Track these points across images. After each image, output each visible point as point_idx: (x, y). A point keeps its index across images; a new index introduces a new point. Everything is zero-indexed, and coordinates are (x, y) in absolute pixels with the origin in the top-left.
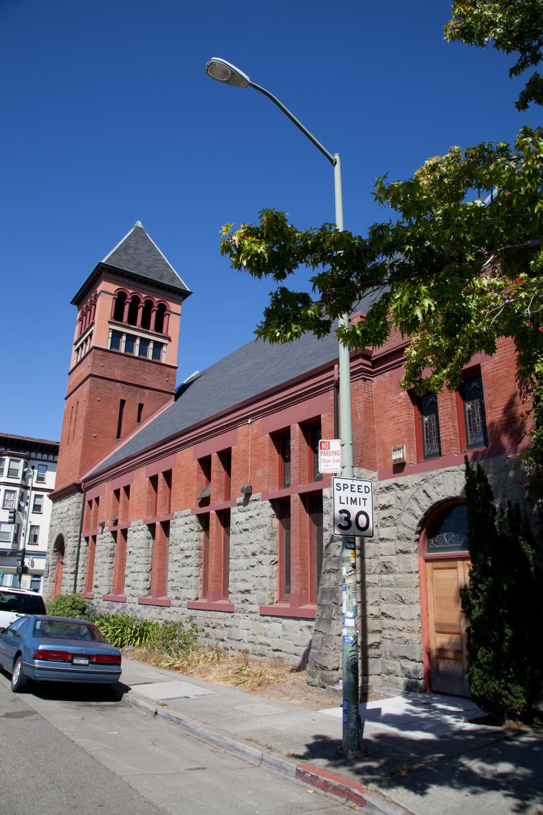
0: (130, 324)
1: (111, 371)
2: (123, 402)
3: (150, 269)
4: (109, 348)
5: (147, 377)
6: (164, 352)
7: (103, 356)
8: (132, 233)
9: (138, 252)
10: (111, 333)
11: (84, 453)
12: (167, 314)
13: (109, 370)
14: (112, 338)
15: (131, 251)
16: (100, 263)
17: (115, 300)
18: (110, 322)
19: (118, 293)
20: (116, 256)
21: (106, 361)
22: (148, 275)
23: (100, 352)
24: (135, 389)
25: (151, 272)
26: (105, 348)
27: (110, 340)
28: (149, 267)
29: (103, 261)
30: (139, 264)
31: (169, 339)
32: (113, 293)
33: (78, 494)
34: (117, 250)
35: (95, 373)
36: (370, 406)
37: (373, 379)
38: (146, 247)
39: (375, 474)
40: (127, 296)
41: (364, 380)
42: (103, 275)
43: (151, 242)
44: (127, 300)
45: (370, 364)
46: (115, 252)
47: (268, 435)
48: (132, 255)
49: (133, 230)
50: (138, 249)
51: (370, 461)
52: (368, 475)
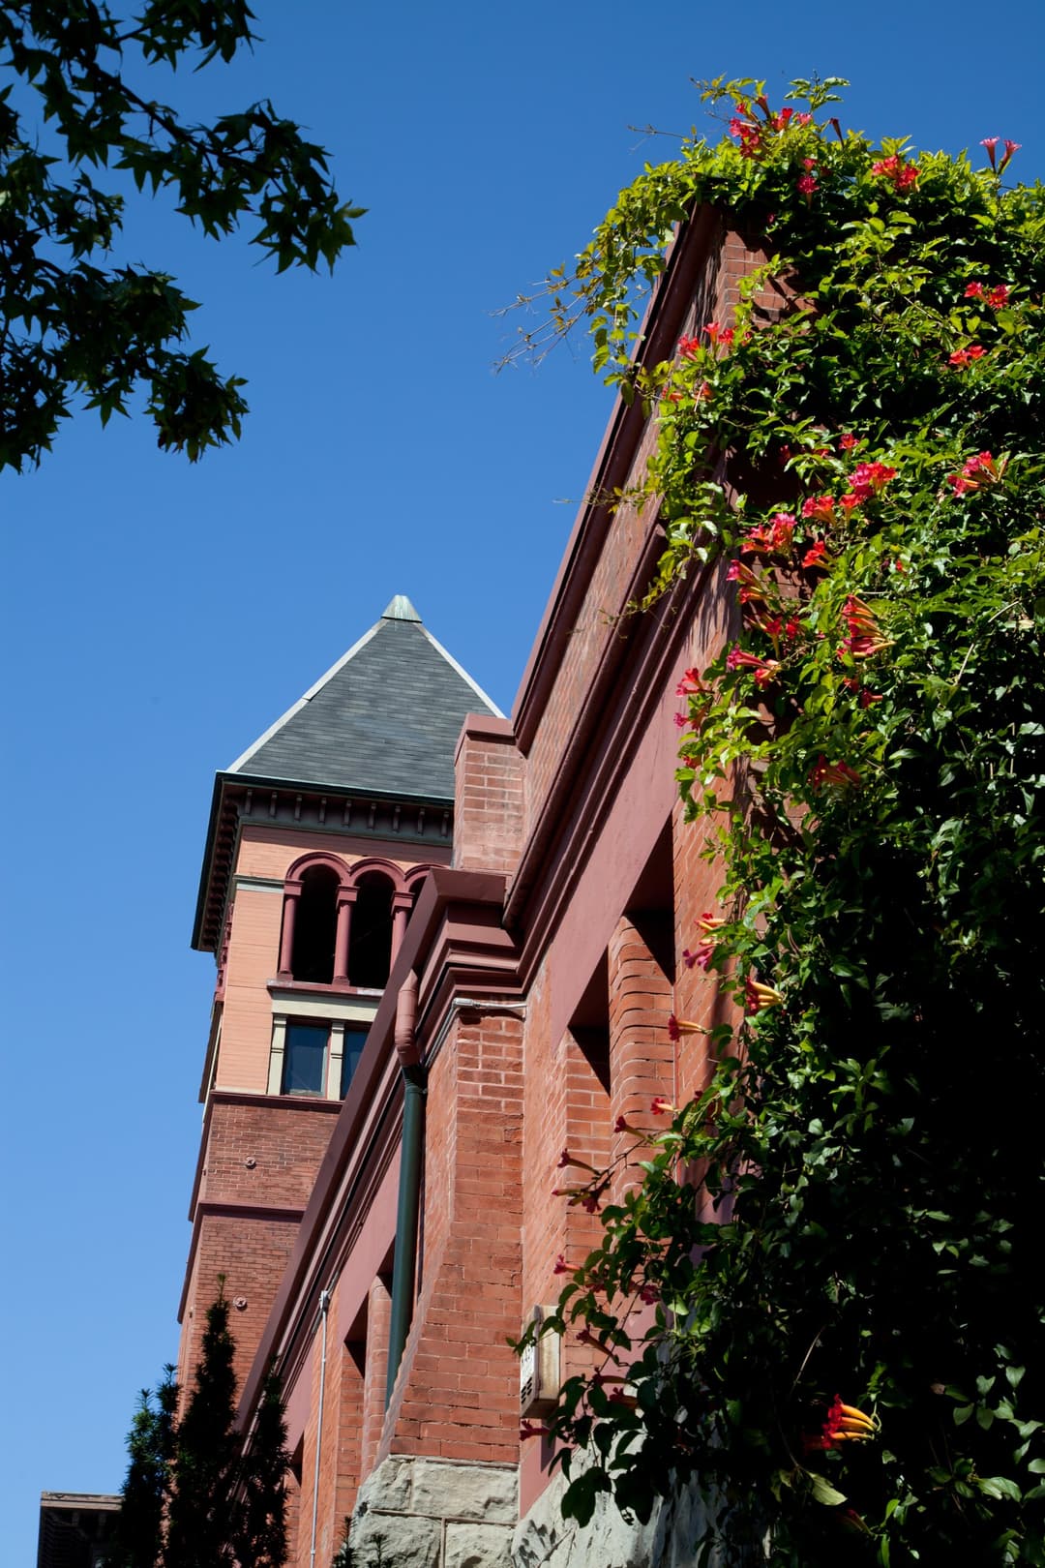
0: (354, 983)
1: (288, 1181)
3: (427, 764)
4: (275, 1090)
7: (255, 1124)
8: (366, 646)
9: (383, 708)
10: (281, 1033)
13: (278, 1180)
14: (286, 1050)
15: (354, 712)
16: (220, 777)
17: (290, 903)
18: (274, 991)
19: (302, 877)
20: (293, 740)
21: (264, 1145)
22: (415, 785)
23: (241, 1113)
25: (430, 772)
26: (260, 1092)
27: (278, 1060)
28: (421, 756)
29: (233, 769)
30: (383, 753)
32: (282, 875)
34: (296, 717)
35: (223, 1198)
36: (498, 1136)
37: (525, 1007)
38: (421, 686)
39: (502, 1483)
40: (337, 879)
41: (470, 1016)
42: (243, 819)
43: (446, 664)
44: (342, 896)
45: (500, 937)
46: (286, 728)
47: (343, 1351)
48: (359, 725)
49: (371, 633)
50: (387, 697)
51: (476, 1417)
52: (451, 1491)
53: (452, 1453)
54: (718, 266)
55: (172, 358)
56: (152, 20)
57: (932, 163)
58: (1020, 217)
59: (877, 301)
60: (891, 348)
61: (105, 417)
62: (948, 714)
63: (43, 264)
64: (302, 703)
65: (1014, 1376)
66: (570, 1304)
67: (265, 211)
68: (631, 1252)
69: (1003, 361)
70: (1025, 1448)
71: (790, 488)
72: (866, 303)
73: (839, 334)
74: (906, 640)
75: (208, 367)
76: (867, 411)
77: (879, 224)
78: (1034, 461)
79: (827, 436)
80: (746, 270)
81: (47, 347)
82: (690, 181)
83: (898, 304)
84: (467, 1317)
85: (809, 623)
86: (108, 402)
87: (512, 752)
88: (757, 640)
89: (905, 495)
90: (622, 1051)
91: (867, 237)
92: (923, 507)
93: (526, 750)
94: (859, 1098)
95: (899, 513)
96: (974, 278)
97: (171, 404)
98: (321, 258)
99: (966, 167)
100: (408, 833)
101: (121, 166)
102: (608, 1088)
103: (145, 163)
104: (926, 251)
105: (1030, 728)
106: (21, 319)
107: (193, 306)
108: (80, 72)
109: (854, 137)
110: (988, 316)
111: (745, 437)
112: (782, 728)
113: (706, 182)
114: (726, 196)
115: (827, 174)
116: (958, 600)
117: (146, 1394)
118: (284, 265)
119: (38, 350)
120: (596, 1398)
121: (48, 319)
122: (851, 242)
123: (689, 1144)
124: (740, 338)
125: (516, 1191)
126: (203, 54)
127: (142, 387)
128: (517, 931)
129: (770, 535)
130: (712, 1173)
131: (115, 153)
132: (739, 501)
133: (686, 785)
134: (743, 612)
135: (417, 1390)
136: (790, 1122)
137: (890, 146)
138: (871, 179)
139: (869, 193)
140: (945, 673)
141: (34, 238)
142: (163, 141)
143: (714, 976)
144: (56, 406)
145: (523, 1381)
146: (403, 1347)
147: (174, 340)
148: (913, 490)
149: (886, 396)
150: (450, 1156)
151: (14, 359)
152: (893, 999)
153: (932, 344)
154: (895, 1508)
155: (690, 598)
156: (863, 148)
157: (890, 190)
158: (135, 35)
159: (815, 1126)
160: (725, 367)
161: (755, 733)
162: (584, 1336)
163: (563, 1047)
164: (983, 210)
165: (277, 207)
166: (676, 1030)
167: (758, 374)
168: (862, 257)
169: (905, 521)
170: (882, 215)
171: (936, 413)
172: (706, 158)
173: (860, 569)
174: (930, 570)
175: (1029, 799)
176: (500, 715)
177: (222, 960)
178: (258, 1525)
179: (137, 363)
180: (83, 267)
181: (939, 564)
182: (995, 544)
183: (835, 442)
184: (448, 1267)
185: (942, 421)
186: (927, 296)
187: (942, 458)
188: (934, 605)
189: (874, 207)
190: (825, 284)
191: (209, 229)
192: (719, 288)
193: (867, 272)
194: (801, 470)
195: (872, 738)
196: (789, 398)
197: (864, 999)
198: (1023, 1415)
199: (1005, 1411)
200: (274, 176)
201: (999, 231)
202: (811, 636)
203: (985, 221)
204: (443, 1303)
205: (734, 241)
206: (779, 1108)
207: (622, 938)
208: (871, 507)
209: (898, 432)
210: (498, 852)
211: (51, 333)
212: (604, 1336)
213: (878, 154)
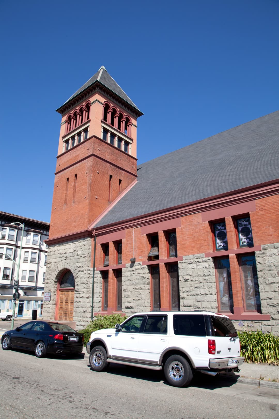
0: (112, 125)
2: (111, 177)
4: (102, 138)
5: (123, 162)
6: (130, 148)
7: (99, 143)
10: (102, 129)
11: (91, 210)
12: (130, 125)
13: (103, 154)
14: (103, 132)
15: (107, 81)
17: (104, 108)
18: (101, 122)
21: (101, 147)
23: (97, 140)
24: (117, 169)
26: (100, 138)
27: (102, 134)
31: (132, 140)
32: (103, 103)
33: (89, 238)
40: (109, 107)
44: (111, 110)
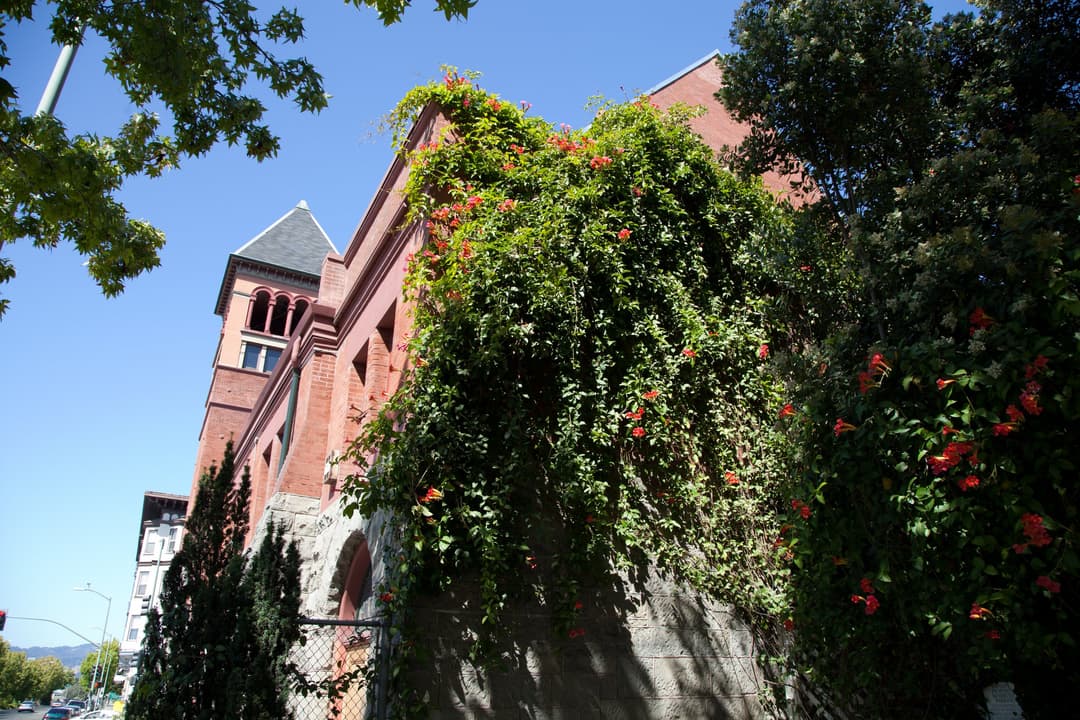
0: (272, 333)
1: (241, 397)
3: (307, 261)
4: (240, 367)
7: (232, 377)
8: (290, 216)
9: (292, 239)
10: (244, 347)
13: (238, 397)
15: (282, 239)
16: (231, 256)
17: (252, 303)
18: (243, 333)
19: (258, 294)
20: (258, 245)
21: (235, 385)
23: (227, 373)
25: (307, 264)
26: (235, 367)
27: (242, 356)
28: (305, 258)
29: (236, 253)
30: (292, 254)
32: (250, 293)
34: (261, 238)
35: (218, 401)
36: (324, 394)
37: (337, 353)
38: (307, 233)
39: (315, 503)
40: (269, 296)
41: (318, 354)
42: (238, 271)
43: (316, 226)
44: (271, 302)
45: (332, 329)
46: (258, 241)
47: (262, 457)
48: (285, 244)
49: (291, 212)
50: (294, 236)
51: (307, 482)
52: (298, 504)
53: (298, 492)
54: (434, 122)
55: (256, 128)
56: (271, 26)
57: (505, 104)
58: (529, 127)
59: (484, 144)
60: (486, 160)
61: (230, 144)
62: (491, 281)
63: (217, 92)
64: (264, 233)
65: (483, 483)
66: (350, 451)
67: (299, 92)
68: (372, 438)
69: (520, 171)
70: (483, 504)
71: (449, 199)
72: (480, 145)
73: (470, 152)
74: (481, 256)
75: (268, 132)
76: (476, 178)
77: (487, 120)
78: (525, 204)
79: (463, 184)
80: (443, 126)
81: (213, 118)
82: (429, 94)
83: (490, 147)
84: (308, 451)
85: (450, 244)
86: (232, 139)
87: (343, 267)
88: (434, 248)
89: (485, 208)
90: (370, 373)
91: (483, 123)
92: (490, 214)
93: (347, 267)
94: (449, 398)
95: (483, 214)
96: (514, 143)
97: (254, 142)
98: (316, 109)
99: (515, 108)
100: (296, 283)
101: (253, 70)
102: (364, 384)
103: (261, 71)
104: (500, 131)
105: (514, 289)
106: (206, 109)
107: (265, 110)
108: (244, 38)
109: (482, 91)
110: (516, 156)
111: (437, 181)
112: (438, 277)
113: (434, 95)
114: (440, 101)
115: (473, 101)
116: (498, 245)
117: (205, 468)
118: (303, 110)
119: (210, 118)
120: (356, 482)
121: (216, 110)
122: (478, 124)
123: (393, 406)
124: (440, 148)
125: (328, 412)
126: (286, 39)
127: (244, 135)
128: (338, 327)
129: (441, 214)
130: (400, 415)
131: (252, 66)
132: (432, 201)
133: (405, 291)
134: (430, 238)
135: (289, 473)
136: (426, 403)
137: (493, 96)
138: (486, 105)
139: (485, 109)
140: (491, 268)
141: (215, 83)
142: (268, 65)
143: (406, 354)
144: (213, 138)
145: (325, 473)
146: (285, 458)
147: (257, 121)
148: (488, 207)
149: (483, 175)
150: (307, 399)
151: (201, 120)
152: (463, 368)
153: (498, 161)
154: (444, 519)
155: (413, 228)
156: (485, 95)
157: (492, 110)
158: (265, 30)
159: (434, 405)
160: (434, 156)
161: (429, 278)
162: (355, 463)
163: (349, 368)
164: (519, 122)
165: (303, 91)
166: (391, 369)
167: (444, 162)
168: (480, 130)
169: (484, 217)
170: (488, 117)
171: (498, 183)
172: (435, 87)
173: (468, 230)
174: (490, 234)
175: (511, 311)
176: (338, 253)
177: (225, 319)
178: (240, 511)
179: (243, 128)
180: (230, 94)
181: (493, 233)
182: (510, 229)
183: (465, 186)
184: (303, 435)
185: (499, 186)
186: (499, 146)
187: (497, 199)
188: (490, 246)
189: (486, 114)
190: (468, 135)
191: (279, 94)
192: (434, 129)
193: (482, 134)
194: (453, 194)
195: (467, 286)
196: (453, 170)
197: (453, 367)
198: (484, 494)
199: (479, 493)
200: (304, 81)
201: (523, 129)
202: (450, 249)
203: (519, 126)
204: (300, 446)
205: (441, 116)
206: (423, 399)
207: (375, 336)
208: (474, 209)
209: (485, 187)
210: (334, 300)
211: (216, 115)
212: (361, 463)
213: (489, 97)
